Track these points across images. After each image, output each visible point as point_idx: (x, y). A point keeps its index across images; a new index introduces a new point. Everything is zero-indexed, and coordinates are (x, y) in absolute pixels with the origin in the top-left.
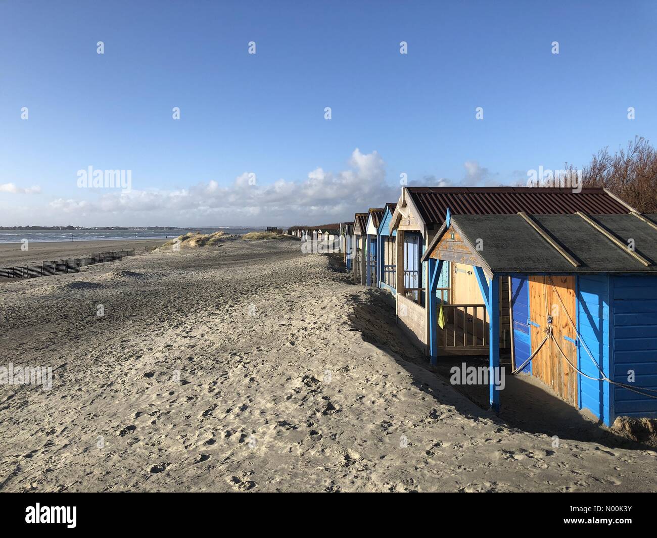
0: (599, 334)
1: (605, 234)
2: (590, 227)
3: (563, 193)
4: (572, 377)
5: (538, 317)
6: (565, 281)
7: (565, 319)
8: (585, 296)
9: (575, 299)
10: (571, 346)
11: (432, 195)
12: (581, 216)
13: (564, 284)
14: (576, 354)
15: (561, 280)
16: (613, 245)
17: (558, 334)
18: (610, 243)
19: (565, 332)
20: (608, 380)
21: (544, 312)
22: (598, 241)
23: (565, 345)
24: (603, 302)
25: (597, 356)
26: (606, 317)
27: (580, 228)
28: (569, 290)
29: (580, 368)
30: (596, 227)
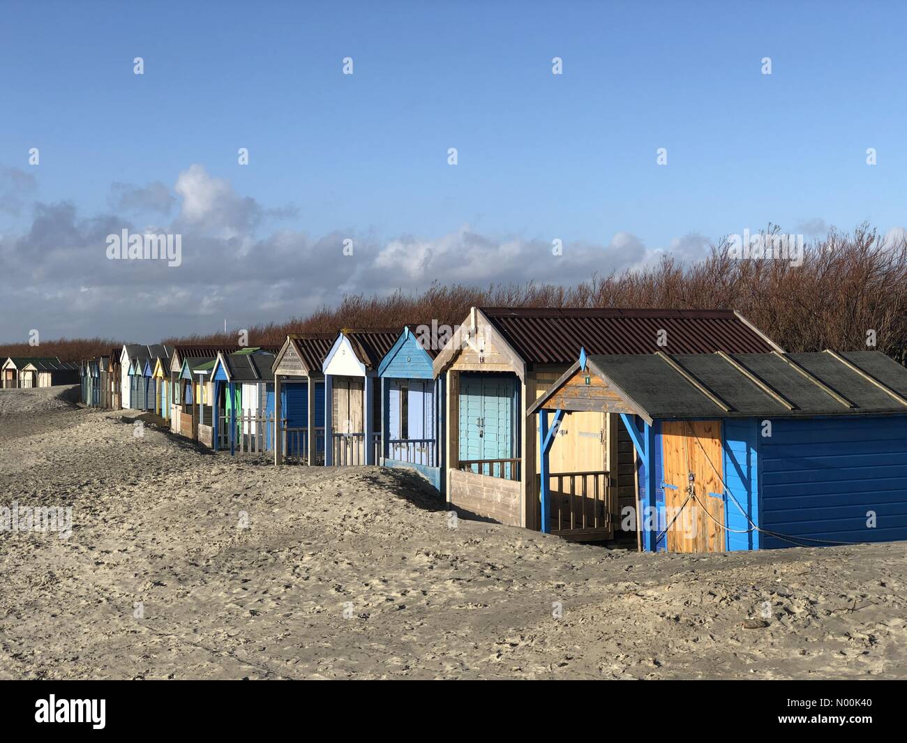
0: (747, 483)
1: (749, 376)
2: (734, 369)
3: (685, 318)
4: (719, 537)
5: (675, 476)
6: (710, 430)
7: (709, 473)
8: (732, 444)
9: (721, 448)
10: (717, 502)
11: (516, 319)
12: (723, 355)
13: (708, 433)
14: (722, 511)
15: (705, 429)
16: (758, 389)
17: (702, 493)
18: (755, 387)
19: (710, 488)
20: (757, 528)
21: (684, 469)
22: (744, 385)
23: (710, 504)
24: (751, 449)
25: (745, 506)
26: (754, 464)
27: (724, 370)
28: (714, 440)
29: (728, 525)
30: (739, 368)
